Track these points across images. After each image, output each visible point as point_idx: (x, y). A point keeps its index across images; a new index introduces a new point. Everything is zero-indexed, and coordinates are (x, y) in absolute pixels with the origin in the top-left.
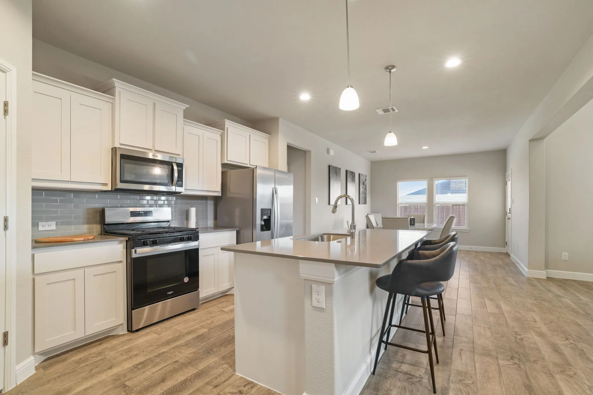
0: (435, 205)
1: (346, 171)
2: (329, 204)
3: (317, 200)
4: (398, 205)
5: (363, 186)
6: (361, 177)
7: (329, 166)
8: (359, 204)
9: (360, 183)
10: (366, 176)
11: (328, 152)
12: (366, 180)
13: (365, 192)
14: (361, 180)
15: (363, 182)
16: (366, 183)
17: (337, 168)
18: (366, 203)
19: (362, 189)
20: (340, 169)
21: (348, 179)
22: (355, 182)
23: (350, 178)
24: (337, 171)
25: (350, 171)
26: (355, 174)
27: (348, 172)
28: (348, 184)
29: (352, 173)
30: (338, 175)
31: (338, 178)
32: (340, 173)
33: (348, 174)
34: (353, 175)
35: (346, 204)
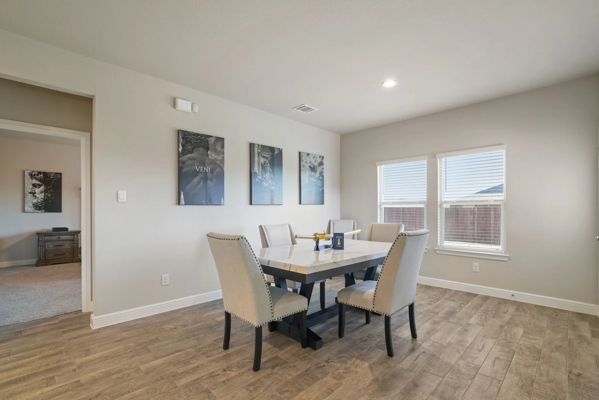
0: (441, 205)
1: (251, 144)
2: (179, 204)
3: (123, 195)
4: (380, 206)
5: (313, 174)
6: (306, 158)
7: (179, 131)
8: (300, 203)
9: (302, 168)
10: (323, 157)
11: (174, 105)
12: (321, 164)
13: (320, 185)
14: (306, 162)
15: (310, 167)
16: (323, 169)
17: (211, 136)
18: (322, 203)
19: (309, 179)
20: (220, 140)
21: (256, 159)
22: (280, 165)
23: (264, 157)
24: (207, 142)
25: (262, 146)
26: (280, 151)
27: (256, 146)
28: (256, 169)
29: (272, 149)
30: (215, 150)
31: (212, 155)
32: (223, 147)
33: (256, 150)
34: (276, 153)
35: (251, 203)
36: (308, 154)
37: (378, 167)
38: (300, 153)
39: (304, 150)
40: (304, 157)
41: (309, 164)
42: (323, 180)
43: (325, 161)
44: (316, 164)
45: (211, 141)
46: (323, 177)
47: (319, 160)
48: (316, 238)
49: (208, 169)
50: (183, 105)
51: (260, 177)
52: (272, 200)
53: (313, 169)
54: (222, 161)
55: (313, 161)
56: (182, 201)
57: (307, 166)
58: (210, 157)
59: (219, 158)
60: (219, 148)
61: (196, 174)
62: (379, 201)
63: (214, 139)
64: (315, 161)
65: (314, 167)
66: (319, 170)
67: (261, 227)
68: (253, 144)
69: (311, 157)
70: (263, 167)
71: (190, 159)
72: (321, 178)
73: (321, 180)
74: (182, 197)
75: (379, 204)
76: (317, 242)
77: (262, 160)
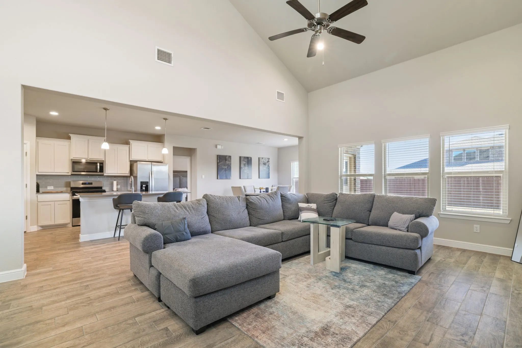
1: (240, 157)
2: (218, 179)
3: (203, 176)
4: (293, 179)
5: (265, 166)
6: (261, 160)
7: (217, 155)
8: (259, 178)
9: (260, 164)
10: (269, 159)
11: (216, 147)
12: (268, 161)
13: (268, 170)
14: (262, 162)
15: (263, 163)
16: (269, 163)
17: (227, 156)
18: (269, 178)
19: (263, 168)
20: (230, 157)
21: (242, 162)
22: (251, 164)
23: (245, 161)
24: (226, 158)
25: (244, 157)
26: (251, 158)
27: (242, 157)
28: (242, 166)
29: (248, 158)
30: (228, 160)
31: (227, 162)
32: (231, 159)
33: (242, 159)
34: (249, 159)
35: (240, 178)
36: (262, 158)
37: (292, 163)
38: (259, 158)
39: (261, 156)
40: (261, 159)
41: (263, 162)
42: (269, 168)
43: (270, 160)
44: (266, 162)
45: (227, 157)
46: (269, 167)
47: (268, 160)
48: (260, 189)
49: (226, 167)
50: (219, 147)
51: (243, 169)
52: (248, 177)
53: (265, 164)
54: (231, 164)
55: (265, 161)
56: (219, 178)
57: (262, 163)
58: (227, 163)
59: (230, 163)
60: (229, 159)
61: (223, 169)
62: (292, 177)
63: (228, 157)
64: (266, 161)
65: (265, 163)
66: (267, 164)
67: (244, 186)
68: (241, 157)
69: (264, 159)
70: (245, 165)
71: (221, 164)
72: (268, 167)
73: (268, 168)
74: (219, 177)
75: (292, 178)
76: (260, 190)
77: (244, 162)
